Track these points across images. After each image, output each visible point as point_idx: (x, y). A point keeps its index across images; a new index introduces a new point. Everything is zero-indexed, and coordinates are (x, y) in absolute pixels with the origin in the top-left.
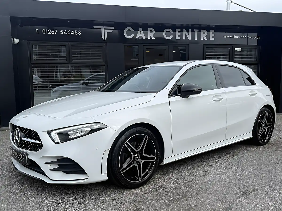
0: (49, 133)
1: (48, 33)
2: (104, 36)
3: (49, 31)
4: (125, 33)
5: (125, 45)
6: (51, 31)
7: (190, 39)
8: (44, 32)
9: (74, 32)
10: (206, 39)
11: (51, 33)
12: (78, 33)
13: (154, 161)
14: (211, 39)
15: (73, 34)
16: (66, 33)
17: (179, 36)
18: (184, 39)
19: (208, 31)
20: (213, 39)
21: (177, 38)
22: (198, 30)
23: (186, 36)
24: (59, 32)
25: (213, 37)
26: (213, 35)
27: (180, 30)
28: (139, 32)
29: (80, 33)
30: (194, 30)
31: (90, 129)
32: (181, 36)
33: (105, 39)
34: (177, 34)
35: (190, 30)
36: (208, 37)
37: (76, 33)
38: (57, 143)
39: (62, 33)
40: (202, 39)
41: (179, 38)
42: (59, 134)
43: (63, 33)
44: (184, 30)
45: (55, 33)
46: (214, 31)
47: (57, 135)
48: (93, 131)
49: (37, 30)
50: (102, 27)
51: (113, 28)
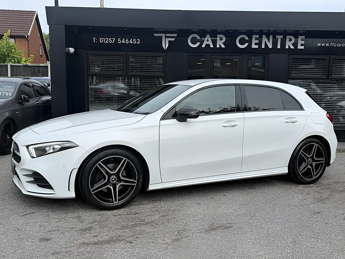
0: (27, 147)
1: (105, 42)
2: (165, 45)
3: (107, 39)
4: (189, 40)
5: (189, 55)
6: (109, 40)
7: (270, 47)
8: (101, 41)
9: (133, 41)
10: (292, 47)
11: (109, 42)
12: (137, 41)
13: (135, 185)
14: (300, 47)
15: (132, 42)
16: (124, 42)
17: (256, 44)
18: (263, 47)
19: (296, 37)
20: (303, 47)
21: (254, 46)
22: (282, 37)
23: (266, 44)
24: (116, 40)
25: (302, 45)
26: (303, 42)
27: (258, 36)
28: (206, 39)
29: (138, 42)
30: (277, 37)
31: (60, 147)
32: (260, 44)
33: (166, 48)
34: (254, 41)
35: (271, 37)
36: (295, 45)
37: (135, 42)
38: (33, 157)
39: (119, 41)
40: (287, 47)
41: (257, 47)
42: (35, 149)
43: (121, 42)
44: (264, 36)
45: (112, 42)
46: (303, 37)
47: (33, 149)
48: (62, 149)
49: (94, 38)
50: (163, 35)
51: (176, 35)
